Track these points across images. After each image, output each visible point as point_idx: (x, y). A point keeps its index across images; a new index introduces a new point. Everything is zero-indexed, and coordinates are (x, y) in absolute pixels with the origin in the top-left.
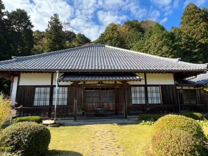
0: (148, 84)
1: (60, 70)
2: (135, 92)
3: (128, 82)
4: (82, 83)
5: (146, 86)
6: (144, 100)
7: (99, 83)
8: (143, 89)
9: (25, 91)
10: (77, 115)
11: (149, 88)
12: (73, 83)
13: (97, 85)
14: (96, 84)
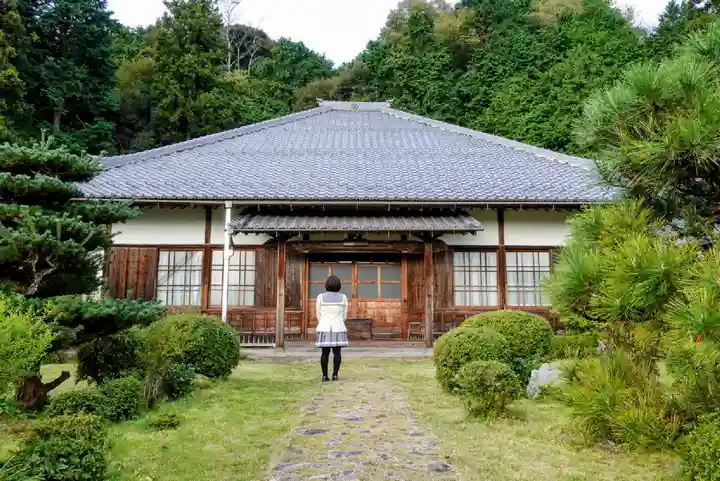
0: (508, 242)
1: (236, 198)
2: (468, 269)
3: (439, 238)
4: (300, 237)
5: (501, 251)
6: (496, 296)
7: (350, 239)
8: (492, 258)
9: (128, 262)
11: (510, 257)
12: (271, 237)
13: (346, 244)
14: (342, 241)
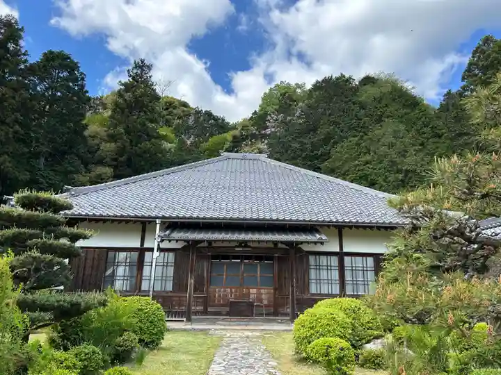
0: (345, 250)
1: (163, 217)
2: (318, 268)
3: (299, 246)
4: (206, 244)
5: (341, 255)
6: (338, 287)
7: (240, 246)
8: (334, 261)
10: (193, 312)
11: (347, 260)
12: (186, 244)
13: (237, 249)
14: (234, 247)
